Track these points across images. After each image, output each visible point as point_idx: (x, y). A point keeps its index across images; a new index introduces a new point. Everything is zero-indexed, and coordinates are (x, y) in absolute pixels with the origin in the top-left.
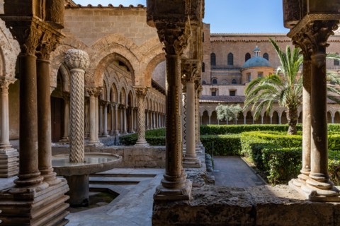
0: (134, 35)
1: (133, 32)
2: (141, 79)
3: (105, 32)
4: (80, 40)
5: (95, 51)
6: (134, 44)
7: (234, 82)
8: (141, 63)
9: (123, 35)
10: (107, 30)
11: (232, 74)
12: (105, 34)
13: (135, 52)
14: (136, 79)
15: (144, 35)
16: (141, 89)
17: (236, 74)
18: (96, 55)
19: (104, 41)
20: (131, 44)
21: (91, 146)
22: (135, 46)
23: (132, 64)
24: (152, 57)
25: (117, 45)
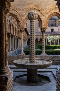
0: (42, 4)
1: (41, 3)
2: (45, 24)
3: (29, 3)
4: (17, 7)
5: (24, 12)
6: (42, 8)
7: (52, 25)
8: (45, 17)
9: (37, 4)
10: (29, 2)
11: (52, 22)
12: (29, 4)
13: (42, 12)
14: (42, 24)
15: (46, 4)
16: (45, 29)
17: (53, 22)
18: (24, 14)
19: (28, 7)
20: (40, 8)
21: (22, 55)
22: (42, 9)
23: (40, 17)
24: (50, 14)
25: (34, 9)
